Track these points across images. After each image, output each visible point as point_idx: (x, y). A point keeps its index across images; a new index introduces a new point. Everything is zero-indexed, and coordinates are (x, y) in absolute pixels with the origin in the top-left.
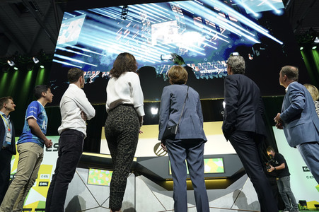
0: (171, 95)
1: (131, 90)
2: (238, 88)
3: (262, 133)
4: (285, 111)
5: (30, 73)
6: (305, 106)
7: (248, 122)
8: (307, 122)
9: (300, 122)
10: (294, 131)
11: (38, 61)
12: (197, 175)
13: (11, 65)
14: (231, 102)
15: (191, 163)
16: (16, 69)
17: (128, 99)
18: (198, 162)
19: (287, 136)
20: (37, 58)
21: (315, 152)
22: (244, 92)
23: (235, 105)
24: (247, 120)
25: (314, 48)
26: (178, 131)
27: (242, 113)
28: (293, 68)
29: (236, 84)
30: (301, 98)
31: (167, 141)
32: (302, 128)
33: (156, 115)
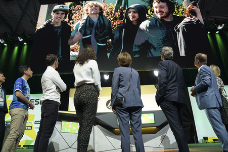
0: (120, 75)
1: (92, 73)
2: (167, 71)
3: (182, 102)
4: (197, 86)
5: (16, 48)
6: (211, 83)
7: (173, 95)
8: (211, 94)
9: (207, 94)
10: (202, 99)
11: (22, 40)
12: (137, 131)
13: (2, 42)
14: (162, 81)
15: (133, 123)
16: (5, 45)
17: (90, 80)
18: (137, 122)
19: (197, 102)
20: (22, 37)
21: (216, 115)
22: (171, 74)
23: (165, 83)
24: (173, 93)
25: (217, 32)
26: (125, 101)
27: (169, 88)
28: (204, 55)
29: (166, 68)
30: (208, 78)
31: (117, 107)
32: (208, 98)
33: (107, 80)
